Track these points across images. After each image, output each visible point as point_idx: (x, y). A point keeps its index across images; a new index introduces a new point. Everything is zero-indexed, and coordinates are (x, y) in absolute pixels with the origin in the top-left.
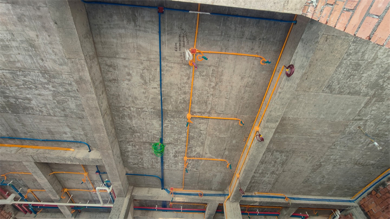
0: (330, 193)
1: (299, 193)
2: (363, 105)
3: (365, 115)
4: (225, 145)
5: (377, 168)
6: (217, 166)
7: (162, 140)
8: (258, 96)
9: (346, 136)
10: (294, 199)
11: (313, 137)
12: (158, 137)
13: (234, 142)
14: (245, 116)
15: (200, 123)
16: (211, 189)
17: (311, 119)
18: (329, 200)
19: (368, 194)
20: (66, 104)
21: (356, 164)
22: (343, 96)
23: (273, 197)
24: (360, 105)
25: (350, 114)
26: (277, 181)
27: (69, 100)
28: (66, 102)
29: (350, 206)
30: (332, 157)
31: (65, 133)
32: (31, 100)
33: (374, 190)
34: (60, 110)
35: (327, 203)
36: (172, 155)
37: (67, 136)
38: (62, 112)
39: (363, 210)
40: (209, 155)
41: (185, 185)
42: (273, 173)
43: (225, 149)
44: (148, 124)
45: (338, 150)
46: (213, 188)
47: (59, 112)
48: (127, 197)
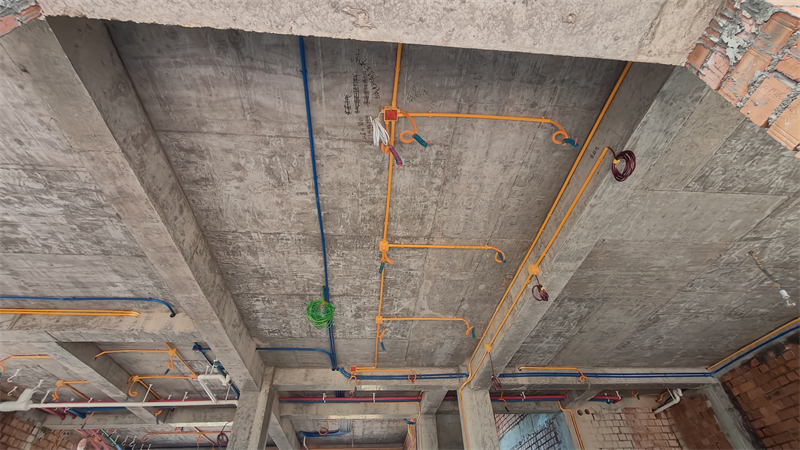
0: (668, 363)
1: (607, 365)
2: (768, 212)
3: (768, 230)
4: (462, 293)
5: (770, 320)
6: (446, 329)
7: (326, 290)
8: (539, 203)
9: (720, 269)
10: (596, 375)
11: (650, 273)
12: (318, 284)
13: (482, 287)
14: (509, 241)
15: (408, 257)
16: (433, 366)
17: (650, 241)
18: (665, 375)
19: (743, 364)
20: (100, 231)
21: (730, 315)
22: (730, 196)
23: (555, 374)
24: (763, 211)
25: (737, 229)
26: (565, 348)
27: (107, 222)
28: (101, 227)
29: (703, 384)
30: (682, 305)
31: (113, 285)
32: (18, 226)
33: (755, 357)
34: (89, 244)
35: (659, 380)
36: (349, 315)
37: (118, 289)
38: (97, 247)
39: (729, 392)
40: (428, 311)
41: (380, 362)
42: (559, 334)
43: (463, 300)
44: (293, 262)
45: (699, 293)
46: (436, 363)
47: (89, 247)
48: (263, 391)
